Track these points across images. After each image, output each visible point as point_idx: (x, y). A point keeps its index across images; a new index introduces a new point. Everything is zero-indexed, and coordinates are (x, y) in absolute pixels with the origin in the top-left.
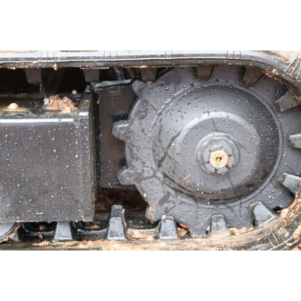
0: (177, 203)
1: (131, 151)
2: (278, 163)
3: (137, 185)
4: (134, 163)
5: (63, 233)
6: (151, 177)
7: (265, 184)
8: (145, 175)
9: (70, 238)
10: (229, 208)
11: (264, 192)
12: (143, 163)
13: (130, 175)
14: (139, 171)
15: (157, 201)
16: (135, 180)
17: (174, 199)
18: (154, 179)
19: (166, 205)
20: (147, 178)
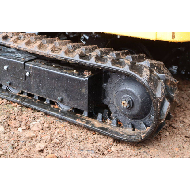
0: (119, 115)
1: (107, 94)
2: (151, 111)
3: (108, 105)
4: (107, 97)
5: (85, 113)
6: (112, 104)
7: (147, 117)
8: (111, 102)
9: (87, 116)
10: (135, 121)
11: (146, 119)
12: (110, 98)
13: (106, 101)
14: (109, 101)
15: (114, 112)
16: (108, 103)
17: (118, 113)
18: (113, 105)
19: (116, 114)
20: (111, 104)
